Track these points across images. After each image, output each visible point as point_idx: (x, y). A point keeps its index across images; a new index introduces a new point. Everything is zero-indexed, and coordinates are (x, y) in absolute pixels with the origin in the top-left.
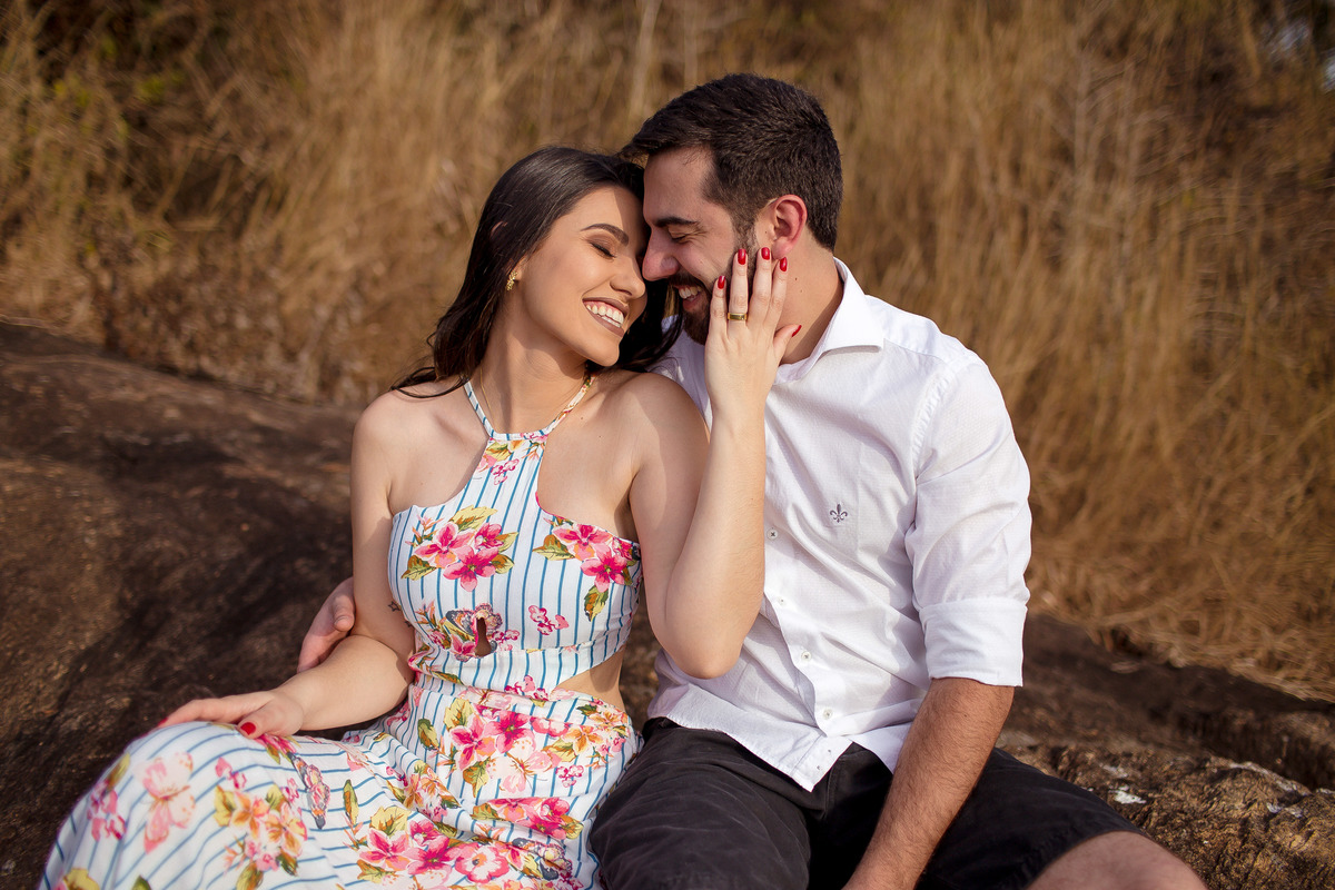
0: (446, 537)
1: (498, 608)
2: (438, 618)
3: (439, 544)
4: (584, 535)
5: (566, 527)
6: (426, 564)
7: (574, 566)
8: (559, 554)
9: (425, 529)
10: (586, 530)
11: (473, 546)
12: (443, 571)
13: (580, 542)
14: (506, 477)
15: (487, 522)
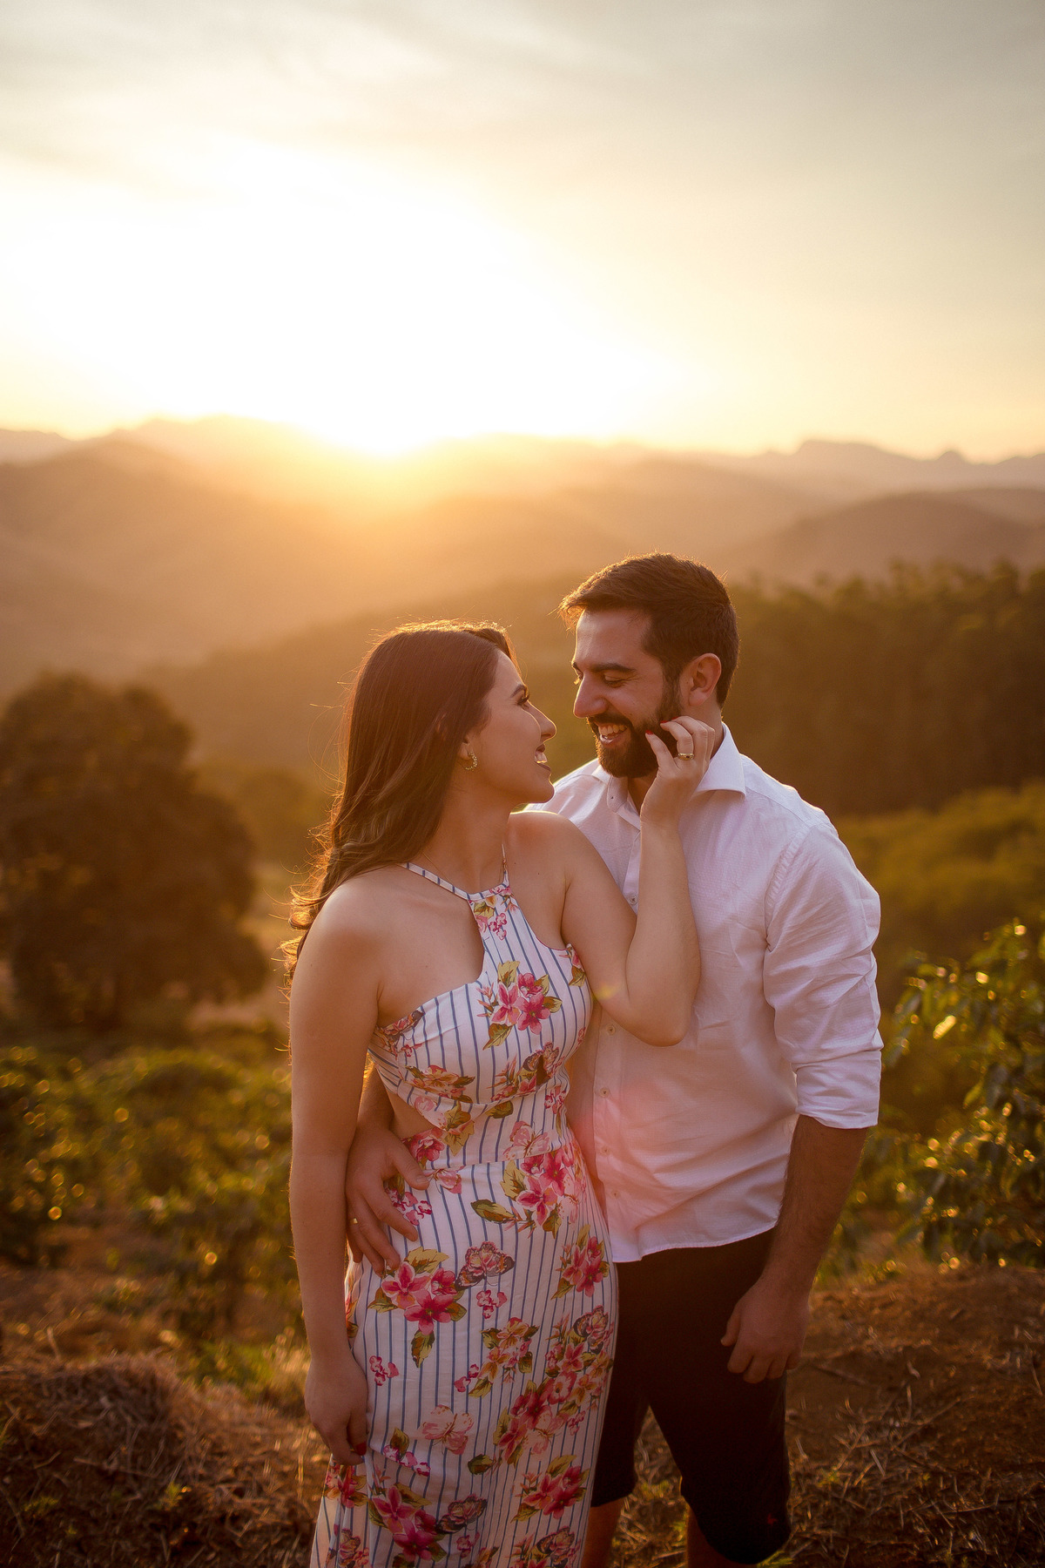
0: (505, 996)
2: (516, 1071)
3: (504, 1005)
6: (504, 1027)
11: (523, 996)
12: (517, 1027)
14: (505, 931)
15: (519, 973)
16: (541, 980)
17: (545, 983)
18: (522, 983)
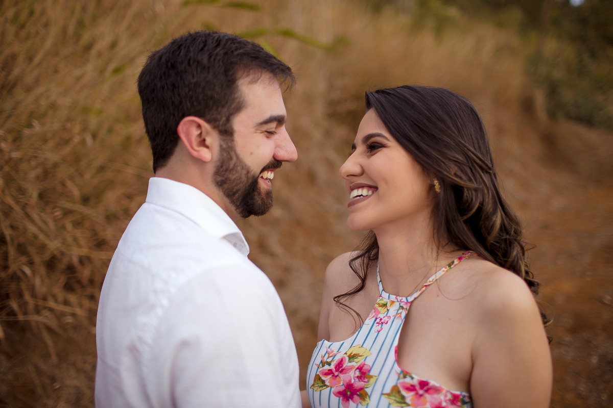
3: (334, 370)
4: (422, 388)
5: (409, 380)
6: (323, 382)
8: (398, 402)
9: (329, 357)
10: (423, 384)
11: (352, 376)
12: (333, 389)
13: (417, 394)
14: (382, 329)
15: (365, 360)
16: (371, 377)
17: (372, 381)
18: (360, 368)
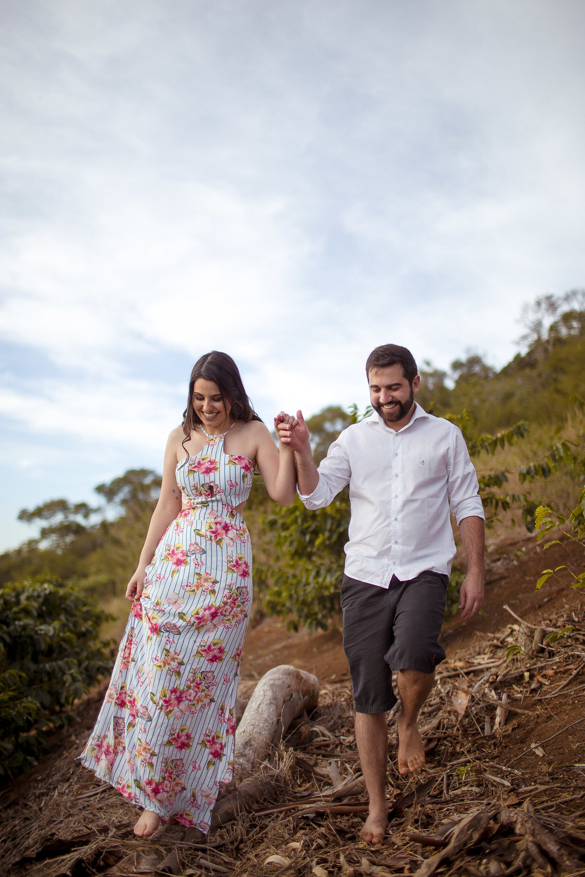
0: (199, 463)
1: (217, 482)
2: (199, 487)
3: (197, 465)
5: (234, 457)
7: (238, 467)
8: (233, 464)
11: (207, 465)
13: (238, 461)
14: (214, 447)
15: (211, 458)
17: (218, 463)
